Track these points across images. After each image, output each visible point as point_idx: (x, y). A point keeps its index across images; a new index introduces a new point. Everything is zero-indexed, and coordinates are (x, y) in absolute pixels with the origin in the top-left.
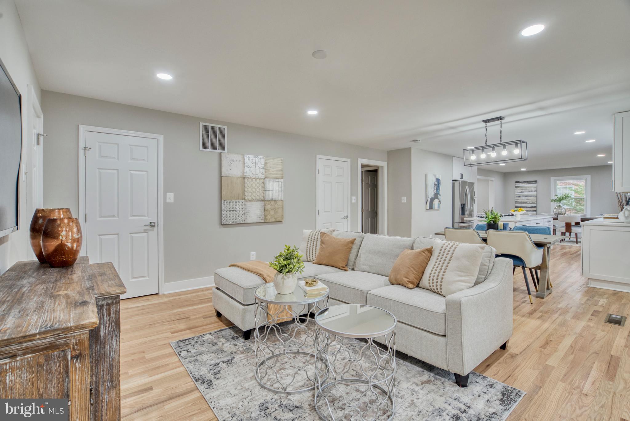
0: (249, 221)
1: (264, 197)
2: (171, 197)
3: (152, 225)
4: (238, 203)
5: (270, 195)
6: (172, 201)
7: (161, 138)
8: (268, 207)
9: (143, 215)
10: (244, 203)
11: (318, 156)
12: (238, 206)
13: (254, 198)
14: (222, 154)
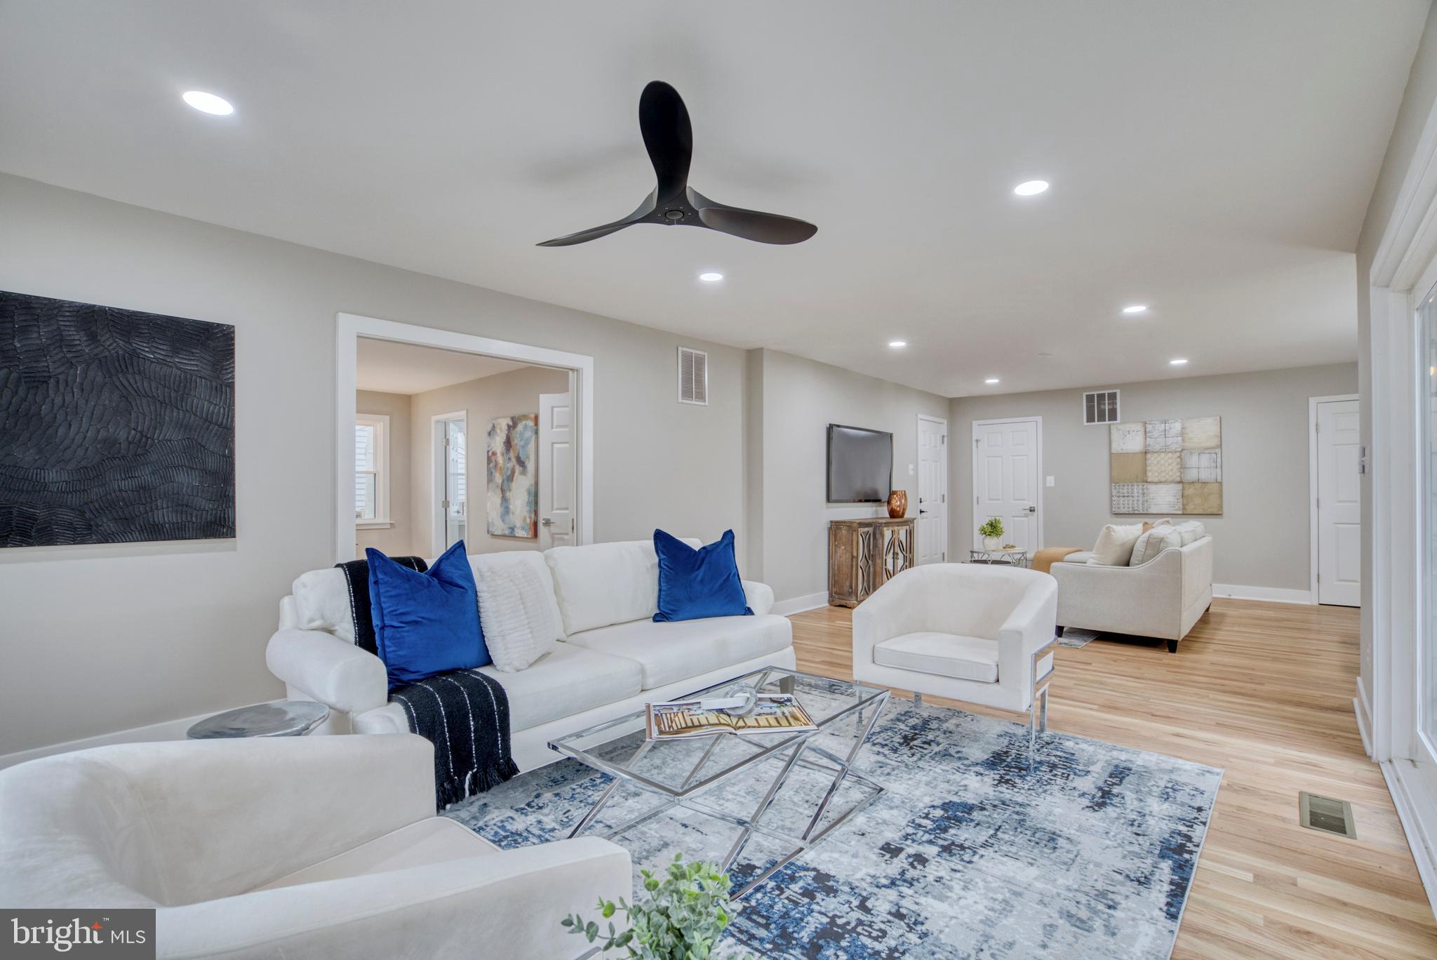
0: (1151, 511)
1: (1181, 478)
2: (1051, 481)
3: (1032, 510)
4: (1136, 487)
5: (1192, 475)
6: (1053, 485)
7: (1039, 419)
8: (1190, 491)
9: (1024, 500)
10: (1145, 487)
11: (1313, 401)
12: (1135, 491)
13: (1163, 479)
14: (1112, 427)
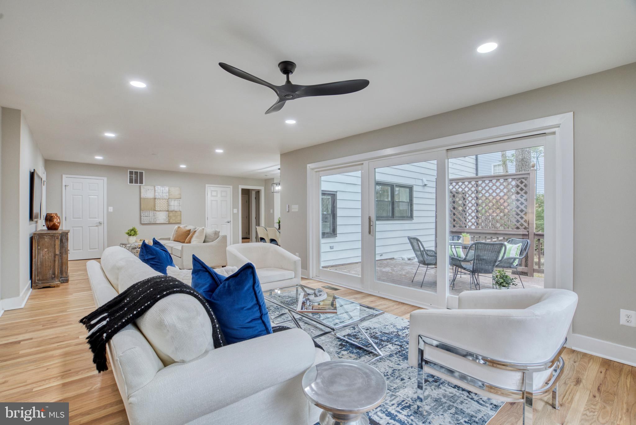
0: (158, 222)
1: (168, 209)
2: (111, 209)
3: (100, 223)
4: (151, 212)
5: (172, 208)
6: (112, 211)
7: (105, 179)
8: (171, 214)
9: (96, 218)
10: (155, 212)
11: (207, 185)
12: (151, 214)
13: (161, 210)
14: (141, 186)
